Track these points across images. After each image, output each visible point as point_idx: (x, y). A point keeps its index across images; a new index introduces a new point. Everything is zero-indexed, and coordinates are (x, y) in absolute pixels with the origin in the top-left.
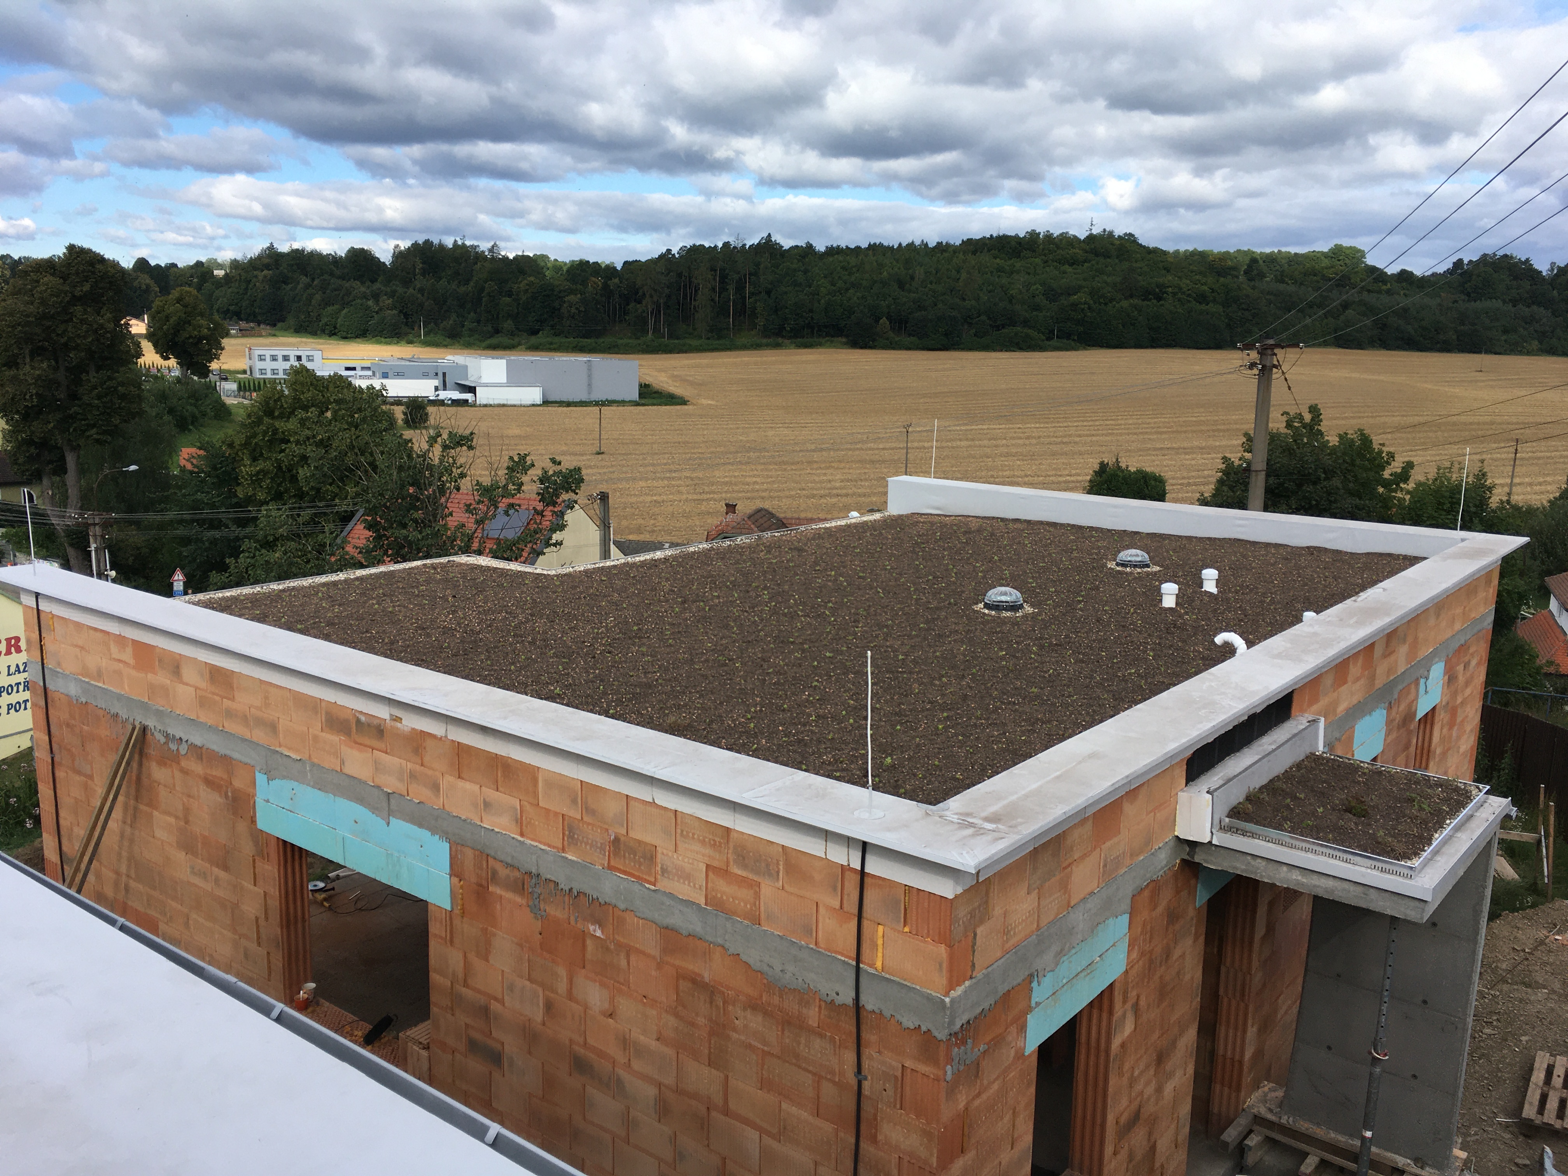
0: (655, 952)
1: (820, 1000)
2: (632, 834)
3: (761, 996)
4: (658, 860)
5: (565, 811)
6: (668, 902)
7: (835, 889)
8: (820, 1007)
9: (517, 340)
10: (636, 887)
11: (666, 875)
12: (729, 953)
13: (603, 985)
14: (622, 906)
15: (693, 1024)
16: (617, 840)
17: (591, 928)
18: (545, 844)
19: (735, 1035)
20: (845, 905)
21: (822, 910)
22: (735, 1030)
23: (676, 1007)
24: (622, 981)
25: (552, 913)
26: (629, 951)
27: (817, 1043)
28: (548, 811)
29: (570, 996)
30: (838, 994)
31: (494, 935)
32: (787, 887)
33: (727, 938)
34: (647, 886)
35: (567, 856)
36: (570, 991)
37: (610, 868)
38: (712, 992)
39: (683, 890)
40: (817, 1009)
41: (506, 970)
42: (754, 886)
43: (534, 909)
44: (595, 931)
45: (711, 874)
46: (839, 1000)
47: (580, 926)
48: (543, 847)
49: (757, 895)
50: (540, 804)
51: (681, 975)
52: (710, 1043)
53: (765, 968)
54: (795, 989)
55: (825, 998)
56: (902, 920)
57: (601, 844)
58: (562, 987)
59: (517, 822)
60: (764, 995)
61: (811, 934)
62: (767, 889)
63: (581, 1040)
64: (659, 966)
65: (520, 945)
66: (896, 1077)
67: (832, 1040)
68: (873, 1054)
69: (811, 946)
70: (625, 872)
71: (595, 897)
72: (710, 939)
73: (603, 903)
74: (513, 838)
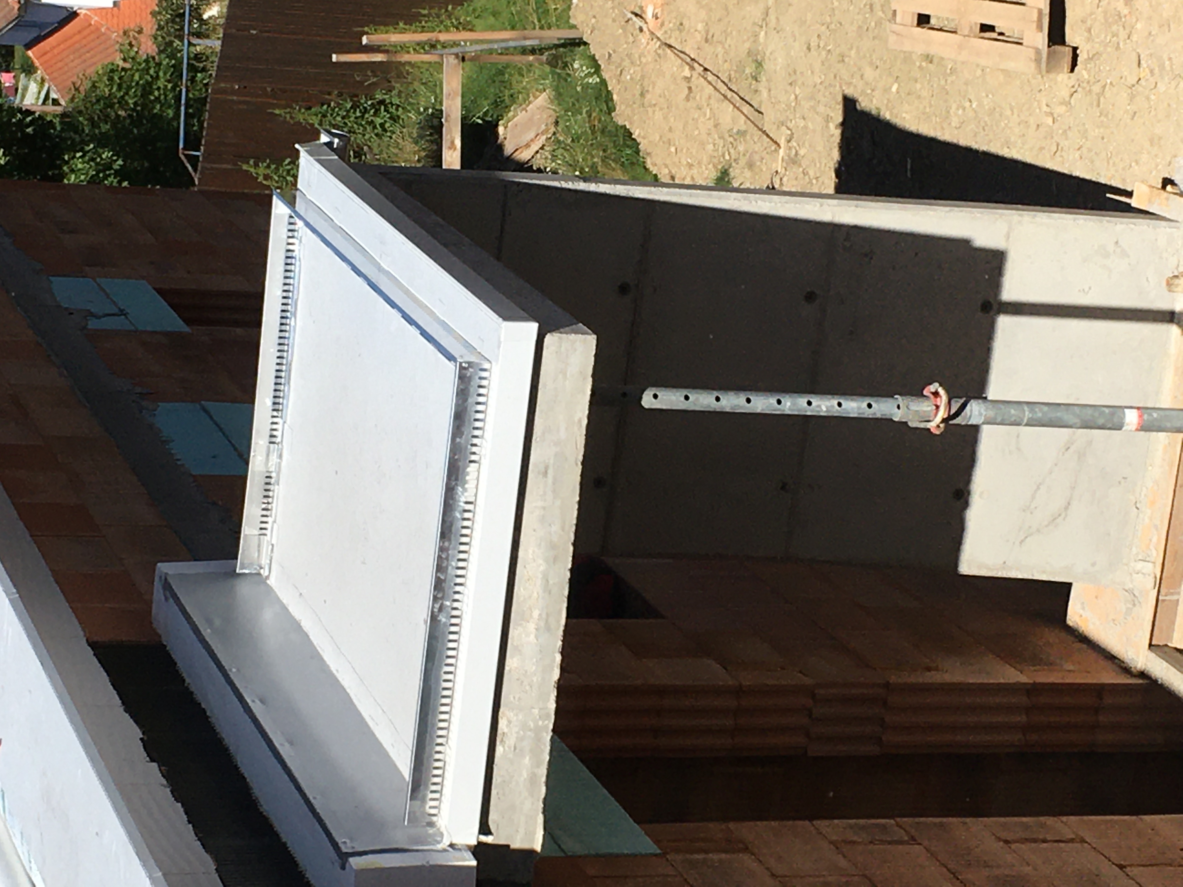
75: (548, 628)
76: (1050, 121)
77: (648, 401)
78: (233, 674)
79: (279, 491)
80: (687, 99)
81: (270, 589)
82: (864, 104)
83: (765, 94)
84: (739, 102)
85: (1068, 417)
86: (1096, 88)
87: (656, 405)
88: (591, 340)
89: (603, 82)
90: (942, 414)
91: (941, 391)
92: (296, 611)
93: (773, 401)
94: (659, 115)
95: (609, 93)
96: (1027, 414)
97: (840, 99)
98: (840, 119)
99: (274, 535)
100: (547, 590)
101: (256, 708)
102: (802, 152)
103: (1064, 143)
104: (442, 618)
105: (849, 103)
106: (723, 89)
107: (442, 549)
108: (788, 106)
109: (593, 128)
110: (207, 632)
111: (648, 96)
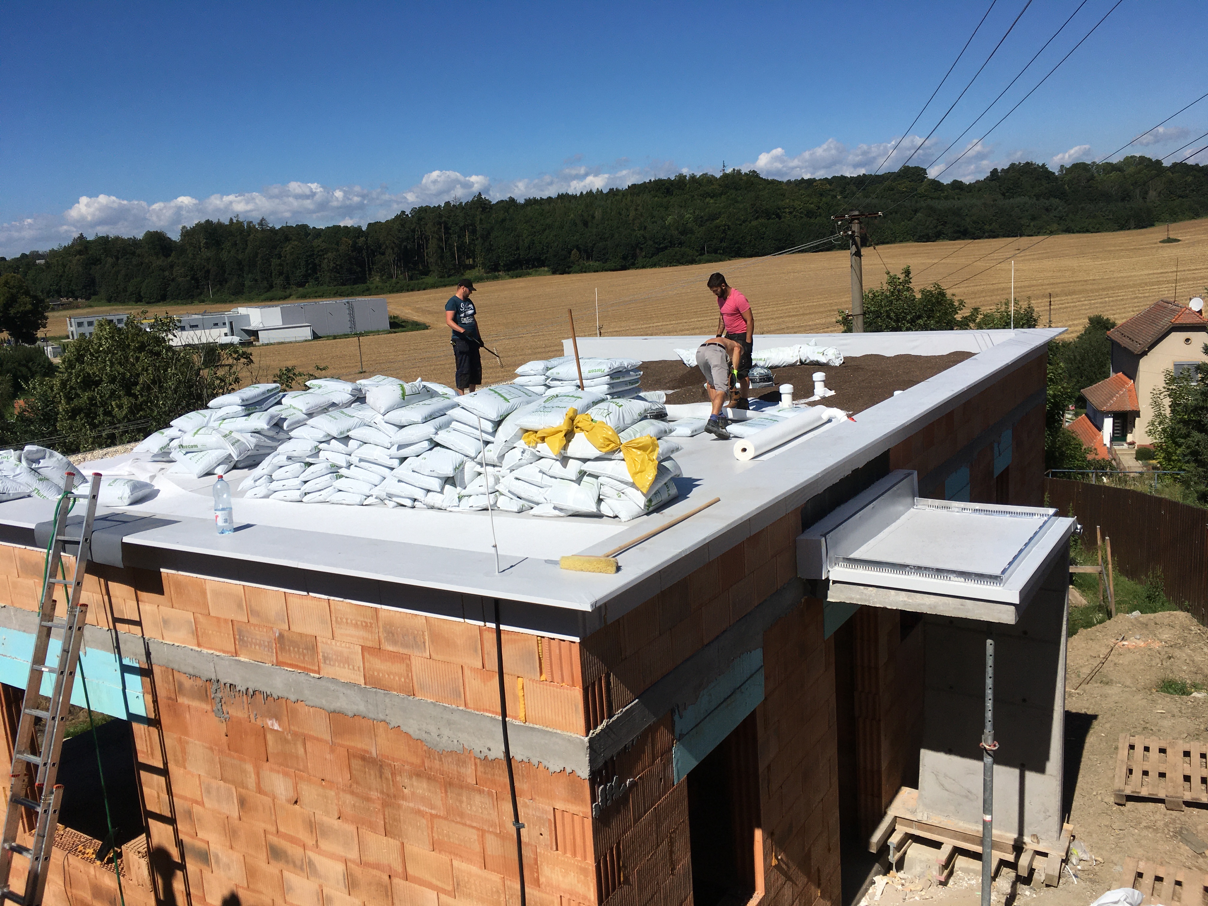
0: (327, 737)
1: (475, 758)
2: (293, 628)
3: (423, 763)
4: (320, 650)
5: (232, 616)
6: (332, 687)
7: (476, 650)
8: (476, 764)
9: (288, 292)
10: (302, 678)
11: (328, 662)
12: (392, 726)
13: (286, 774)
14: (293, 698)
15: (368, 799)
16: (281, 636)
17: (270, 723)
18: (220, 651)
19: (404, 803)
20: (486, 665)
21: (467, 672)
22: (404, 798)
23: (351, 786)
24: (301, 767)
25: (234, 714)
26: (305, 739)
27: (478, 799)
28: (218, 619)
29: (260, 790)
30: (490, 750)
31: (187, 743)
32: (434, 656)
33: (387, 712)
34: (312, 674)
35: (240, 658)
36: (258, 784)
37: (279, 664)
38: (381, 766)
39: (345, 674)
40: (473, 767)
41: (203, 774)
42: (404, 659)
43: (219, 713)
44: (272, 725)
45: (366, 655)
46: (492, 755)
47: (259, 723)
48: (218, 654)
49: (409, 667)
50: (211, 614)
51: (351, 755)
52: (384, 815)
53: (424, 736)
54: (451, 751)
55: (479, 755)
56: (538, 669)
57: (268, 642)
58: (251, 781)
59: (193, 635)
60: (426, 761)
61: (460, 697)
62: (418, 661)
63: (274, 829)
64: (332, 750)
65: (211, 749)
66: (550, 820)
67: (490, 794)
68: (527, 801)
69: (461, 708)
70: (291, 665)
71: (269, 693)
72: (373, 717)
73: (276, 697)
74: (192, 650)
75: (905, 605)
76: (1095, 793)
77: (989, 641)
78: (882, 497)
79: (945, 511)
80: (1091, 656)
81: (909, 509)
82: (1095, 723)
83: (1096, 685)
84: (1091, 675)
85: (988, 793)
86: (1109, 812)
87: (988, 644)
88: (1013, 622)
89: (1095, 625)
90: (987, 747)
91: (996, 748)
92: (903, 518)
93: (991, 686)
94: (1084, 645)
95: (1090, 627)
96: (988, 779)
97: (1097, 714)
98: (1088, 713)
99: (928, 509)
100: (919, 605)
101: (871, 506)
102: (1074, 698)
103: (1086, 799)
104: (908, 569)
105: (1095, 717)
106: (1096, 670)
107: (932, 569)
108: (1092, 694)
109: (1076, 620)
110: (895, 488)
111: (1091, 641)
